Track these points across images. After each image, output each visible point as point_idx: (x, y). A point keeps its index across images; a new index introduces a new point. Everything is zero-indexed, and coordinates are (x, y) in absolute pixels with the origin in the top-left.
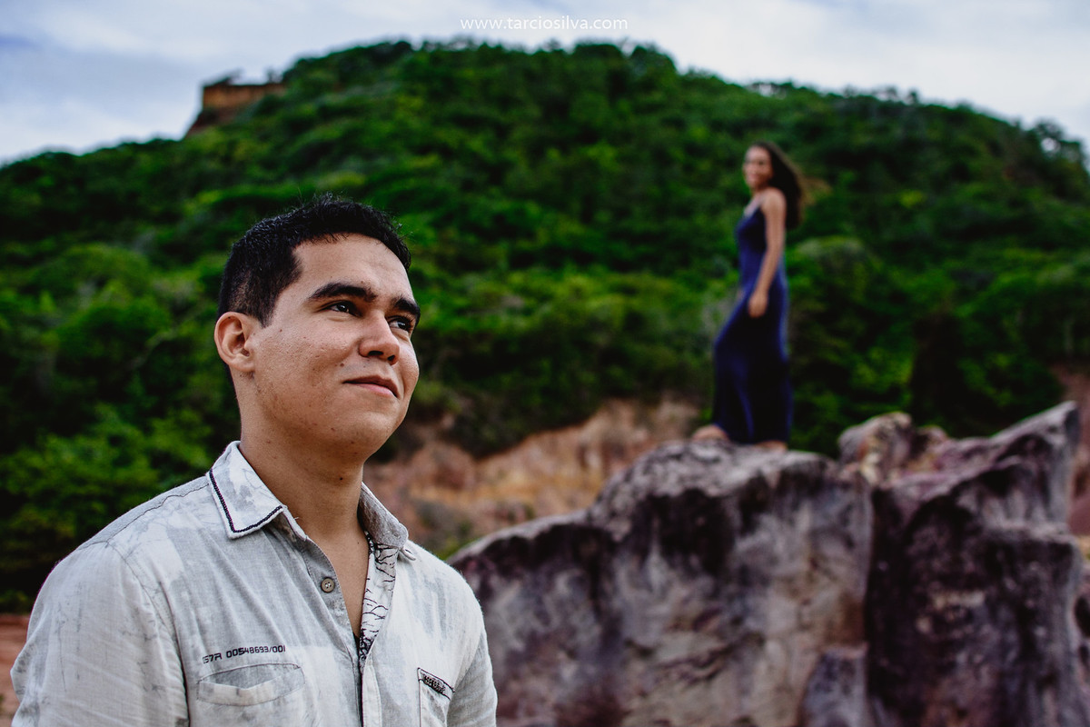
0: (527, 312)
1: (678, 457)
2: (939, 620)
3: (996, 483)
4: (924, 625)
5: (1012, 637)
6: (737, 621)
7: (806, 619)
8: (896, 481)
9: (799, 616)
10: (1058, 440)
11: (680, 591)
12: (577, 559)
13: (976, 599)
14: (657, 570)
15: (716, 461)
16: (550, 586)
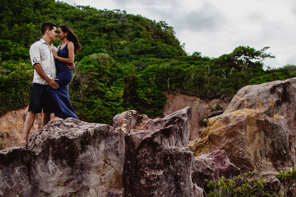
0: (7, 74)
1: (58, 125)
2: (148, 180)
3: (166, 133)
4: (143, 182)
5: (173, 185)
6: (80, 182)
7: (103, 181)
8: (132, 133)
9: (101, 179)
10: (185, 119)
11: (59, 173)
12: (22, 162)
13: (161, 173)
14: (51, 165)
15: (72, 126)
16: (13, 172)
